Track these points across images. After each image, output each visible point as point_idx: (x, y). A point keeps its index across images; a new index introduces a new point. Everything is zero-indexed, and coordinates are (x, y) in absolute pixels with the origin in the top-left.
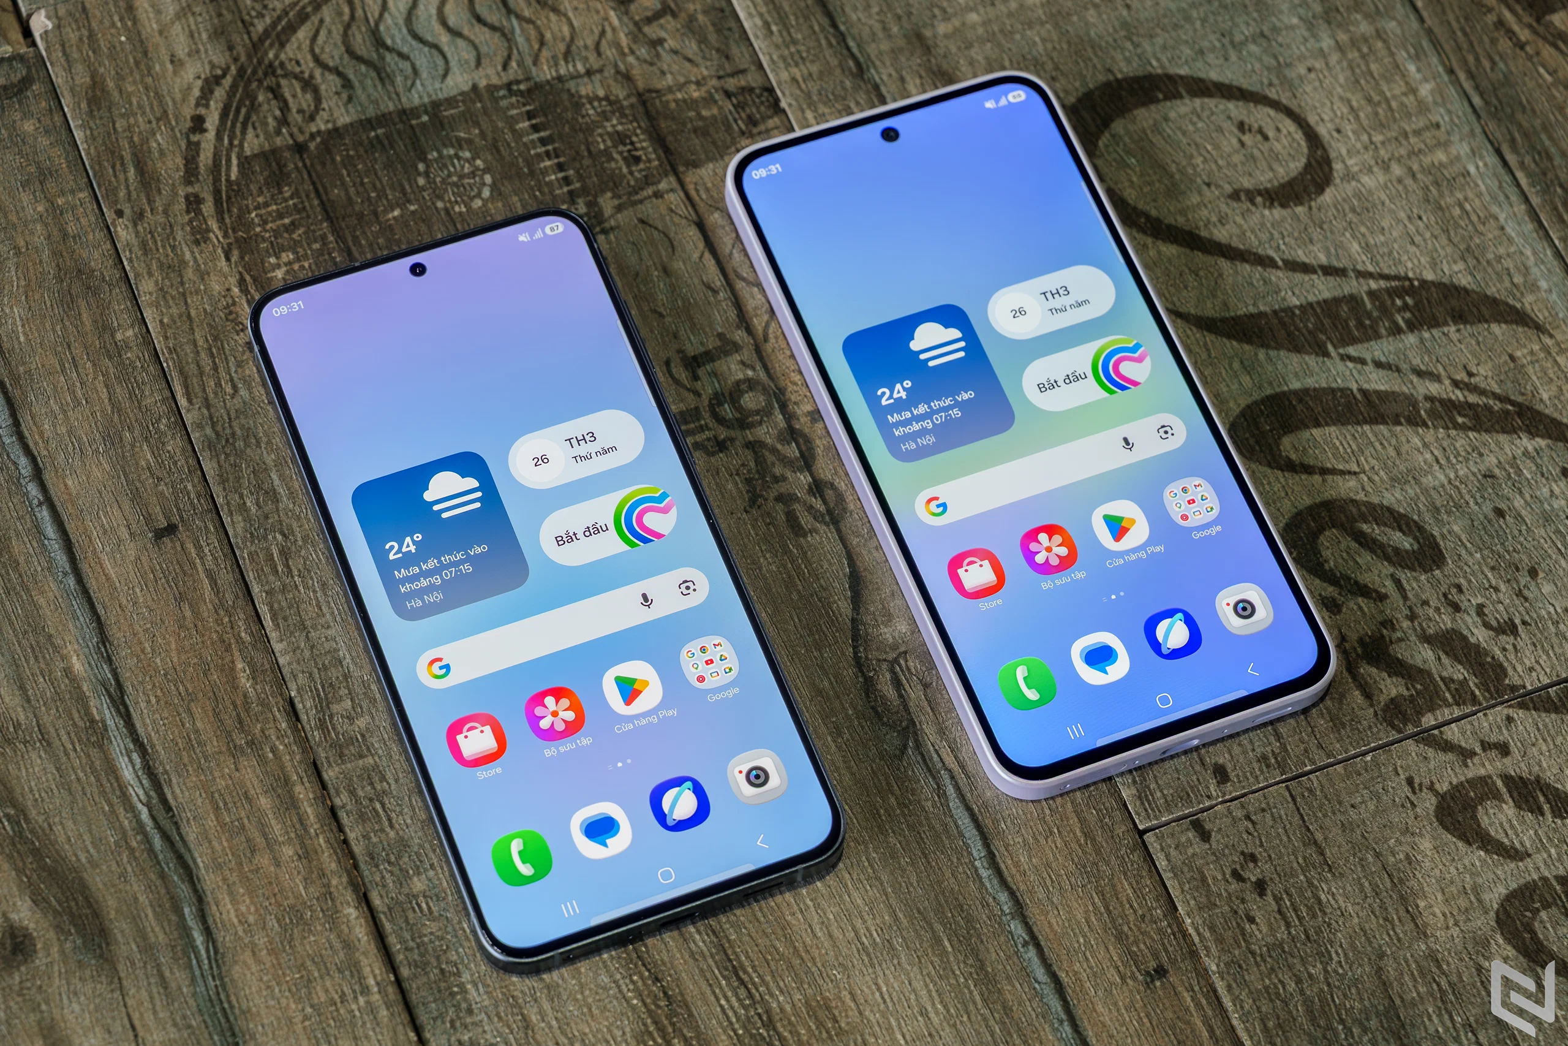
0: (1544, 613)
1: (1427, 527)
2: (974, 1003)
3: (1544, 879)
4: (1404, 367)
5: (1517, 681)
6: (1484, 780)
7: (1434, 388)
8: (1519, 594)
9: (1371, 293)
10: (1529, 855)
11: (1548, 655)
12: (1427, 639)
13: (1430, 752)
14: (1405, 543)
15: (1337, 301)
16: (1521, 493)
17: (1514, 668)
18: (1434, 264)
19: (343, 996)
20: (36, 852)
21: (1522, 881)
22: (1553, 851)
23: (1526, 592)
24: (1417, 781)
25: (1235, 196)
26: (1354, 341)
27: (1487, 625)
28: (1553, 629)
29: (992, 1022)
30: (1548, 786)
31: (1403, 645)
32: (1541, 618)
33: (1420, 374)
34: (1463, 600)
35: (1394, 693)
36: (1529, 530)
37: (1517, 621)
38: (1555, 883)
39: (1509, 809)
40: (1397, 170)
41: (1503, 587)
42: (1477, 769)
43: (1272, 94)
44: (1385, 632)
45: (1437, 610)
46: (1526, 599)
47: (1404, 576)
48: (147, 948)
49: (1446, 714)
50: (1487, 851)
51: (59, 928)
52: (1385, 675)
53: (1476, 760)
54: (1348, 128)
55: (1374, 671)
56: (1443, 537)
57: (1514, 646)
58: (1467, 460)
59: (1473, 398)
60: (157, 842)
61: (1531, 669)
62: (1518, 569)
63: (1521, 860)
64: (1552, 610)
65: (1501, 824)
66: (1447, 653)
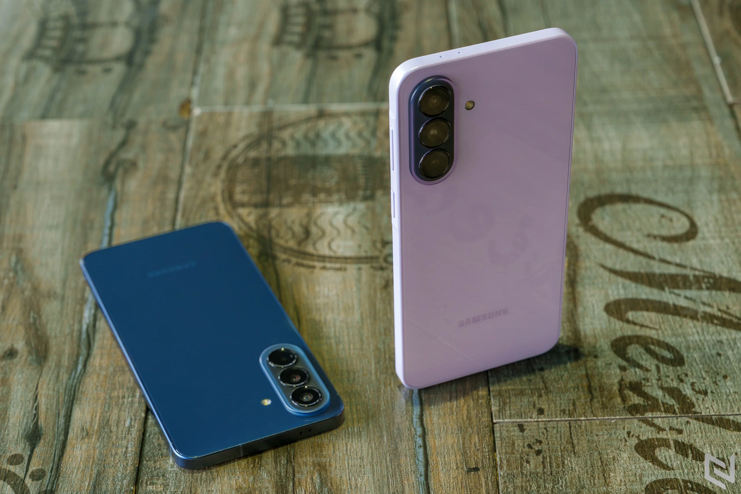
0: (723, 391)
1: (682, 353)
2: (386, 460)
3: (677, 480)
4: (698, 300)
5: (698, 410)
6: (664, 440)
7: (708, 310)
8: (715, 383)
9: (695, 276)
10: (673, 469)
11: (718, 405)
12: (662, 388)
13: (644, 425)
14: (668, 355)
15: (677, 275)
16: (733, 350)
17: (699, 406)
18: (729, 271)
19: (123, 397)
20: (37, 330)
21: (665, 477)
22: (686, 471)
23: (718, 383)
24: (632, 433)
25: (649, 236)
26: (678, 287)
27: (693, 389)
28: (725, 397)
29: (390, 468)
30: (695, 448)
31: (649, 388)
32: (721, 392)
33: (704, 304)
34: (686, 379)
35: (637, 402)
36: (730, 362)
37: (709, 391)
38: (681, 482)
39: (672, 452)
40: (727, 240)
41: (708, 379)
42: (662, 435)
43: (682, 209)
44: (643, 382)
45: (672, 380)
46: (717, 385)
47: (661, 366)
48: (59, 365)
49: (659, 414)
50: (653, 464)
51: (30, 353)
52: (636, 396)
53: (664, 432)
54: (711, 225)
55: (631, 393)
56: (688, 357)
57: (703, 399)
58: (712, 335)
59: (725, 316)
60: (84, 336)
61: (707, 408)
62: (718, 374)
63: (669, 470)
64: (728, 391)
65: (665, 456)
66: (669, 395)
